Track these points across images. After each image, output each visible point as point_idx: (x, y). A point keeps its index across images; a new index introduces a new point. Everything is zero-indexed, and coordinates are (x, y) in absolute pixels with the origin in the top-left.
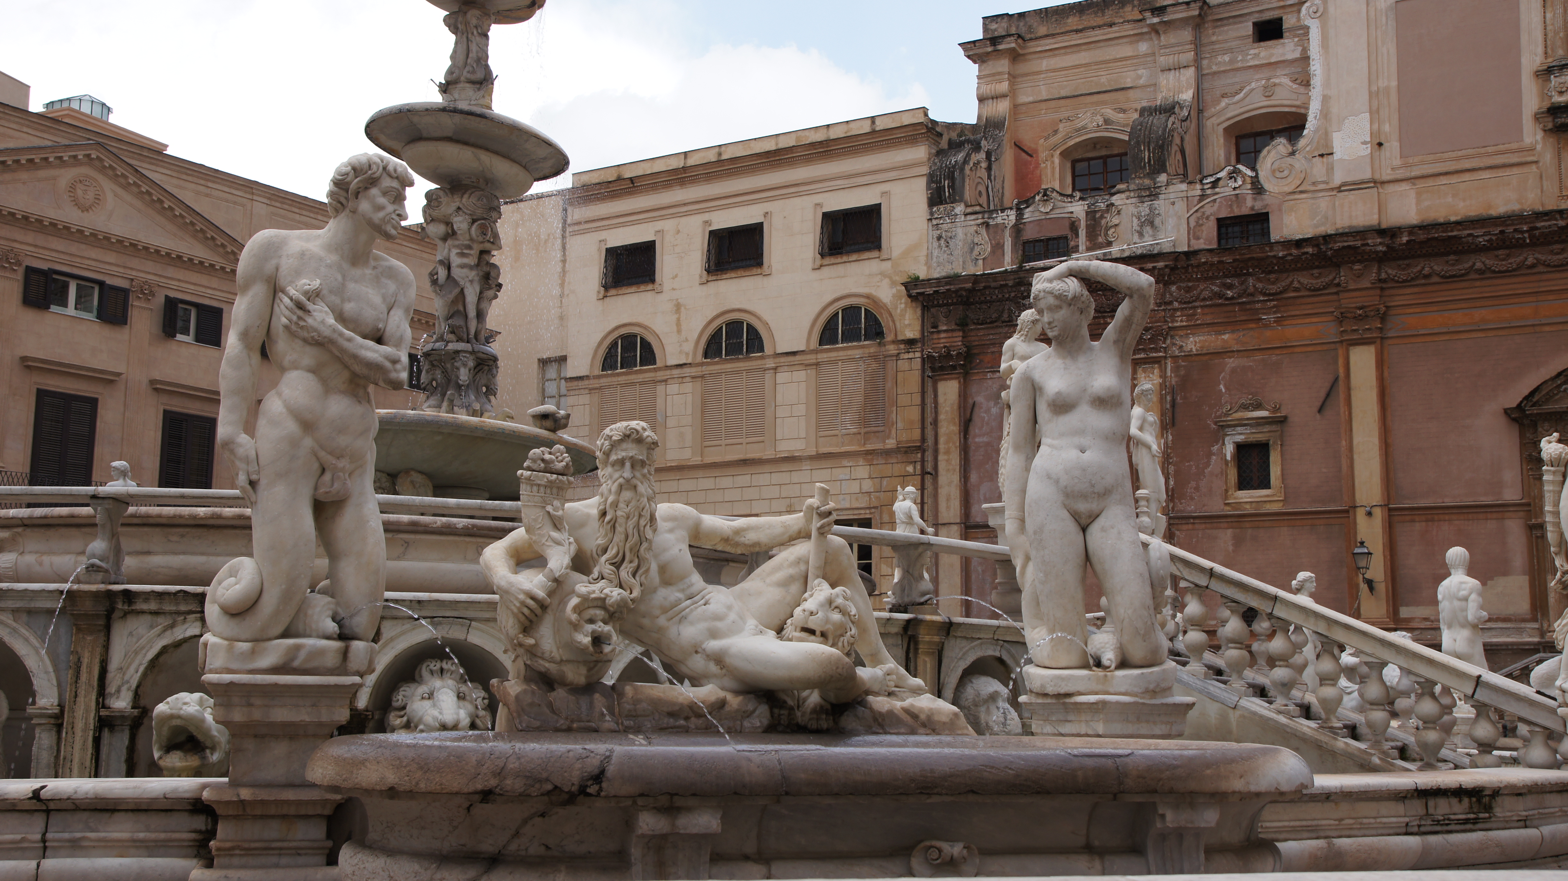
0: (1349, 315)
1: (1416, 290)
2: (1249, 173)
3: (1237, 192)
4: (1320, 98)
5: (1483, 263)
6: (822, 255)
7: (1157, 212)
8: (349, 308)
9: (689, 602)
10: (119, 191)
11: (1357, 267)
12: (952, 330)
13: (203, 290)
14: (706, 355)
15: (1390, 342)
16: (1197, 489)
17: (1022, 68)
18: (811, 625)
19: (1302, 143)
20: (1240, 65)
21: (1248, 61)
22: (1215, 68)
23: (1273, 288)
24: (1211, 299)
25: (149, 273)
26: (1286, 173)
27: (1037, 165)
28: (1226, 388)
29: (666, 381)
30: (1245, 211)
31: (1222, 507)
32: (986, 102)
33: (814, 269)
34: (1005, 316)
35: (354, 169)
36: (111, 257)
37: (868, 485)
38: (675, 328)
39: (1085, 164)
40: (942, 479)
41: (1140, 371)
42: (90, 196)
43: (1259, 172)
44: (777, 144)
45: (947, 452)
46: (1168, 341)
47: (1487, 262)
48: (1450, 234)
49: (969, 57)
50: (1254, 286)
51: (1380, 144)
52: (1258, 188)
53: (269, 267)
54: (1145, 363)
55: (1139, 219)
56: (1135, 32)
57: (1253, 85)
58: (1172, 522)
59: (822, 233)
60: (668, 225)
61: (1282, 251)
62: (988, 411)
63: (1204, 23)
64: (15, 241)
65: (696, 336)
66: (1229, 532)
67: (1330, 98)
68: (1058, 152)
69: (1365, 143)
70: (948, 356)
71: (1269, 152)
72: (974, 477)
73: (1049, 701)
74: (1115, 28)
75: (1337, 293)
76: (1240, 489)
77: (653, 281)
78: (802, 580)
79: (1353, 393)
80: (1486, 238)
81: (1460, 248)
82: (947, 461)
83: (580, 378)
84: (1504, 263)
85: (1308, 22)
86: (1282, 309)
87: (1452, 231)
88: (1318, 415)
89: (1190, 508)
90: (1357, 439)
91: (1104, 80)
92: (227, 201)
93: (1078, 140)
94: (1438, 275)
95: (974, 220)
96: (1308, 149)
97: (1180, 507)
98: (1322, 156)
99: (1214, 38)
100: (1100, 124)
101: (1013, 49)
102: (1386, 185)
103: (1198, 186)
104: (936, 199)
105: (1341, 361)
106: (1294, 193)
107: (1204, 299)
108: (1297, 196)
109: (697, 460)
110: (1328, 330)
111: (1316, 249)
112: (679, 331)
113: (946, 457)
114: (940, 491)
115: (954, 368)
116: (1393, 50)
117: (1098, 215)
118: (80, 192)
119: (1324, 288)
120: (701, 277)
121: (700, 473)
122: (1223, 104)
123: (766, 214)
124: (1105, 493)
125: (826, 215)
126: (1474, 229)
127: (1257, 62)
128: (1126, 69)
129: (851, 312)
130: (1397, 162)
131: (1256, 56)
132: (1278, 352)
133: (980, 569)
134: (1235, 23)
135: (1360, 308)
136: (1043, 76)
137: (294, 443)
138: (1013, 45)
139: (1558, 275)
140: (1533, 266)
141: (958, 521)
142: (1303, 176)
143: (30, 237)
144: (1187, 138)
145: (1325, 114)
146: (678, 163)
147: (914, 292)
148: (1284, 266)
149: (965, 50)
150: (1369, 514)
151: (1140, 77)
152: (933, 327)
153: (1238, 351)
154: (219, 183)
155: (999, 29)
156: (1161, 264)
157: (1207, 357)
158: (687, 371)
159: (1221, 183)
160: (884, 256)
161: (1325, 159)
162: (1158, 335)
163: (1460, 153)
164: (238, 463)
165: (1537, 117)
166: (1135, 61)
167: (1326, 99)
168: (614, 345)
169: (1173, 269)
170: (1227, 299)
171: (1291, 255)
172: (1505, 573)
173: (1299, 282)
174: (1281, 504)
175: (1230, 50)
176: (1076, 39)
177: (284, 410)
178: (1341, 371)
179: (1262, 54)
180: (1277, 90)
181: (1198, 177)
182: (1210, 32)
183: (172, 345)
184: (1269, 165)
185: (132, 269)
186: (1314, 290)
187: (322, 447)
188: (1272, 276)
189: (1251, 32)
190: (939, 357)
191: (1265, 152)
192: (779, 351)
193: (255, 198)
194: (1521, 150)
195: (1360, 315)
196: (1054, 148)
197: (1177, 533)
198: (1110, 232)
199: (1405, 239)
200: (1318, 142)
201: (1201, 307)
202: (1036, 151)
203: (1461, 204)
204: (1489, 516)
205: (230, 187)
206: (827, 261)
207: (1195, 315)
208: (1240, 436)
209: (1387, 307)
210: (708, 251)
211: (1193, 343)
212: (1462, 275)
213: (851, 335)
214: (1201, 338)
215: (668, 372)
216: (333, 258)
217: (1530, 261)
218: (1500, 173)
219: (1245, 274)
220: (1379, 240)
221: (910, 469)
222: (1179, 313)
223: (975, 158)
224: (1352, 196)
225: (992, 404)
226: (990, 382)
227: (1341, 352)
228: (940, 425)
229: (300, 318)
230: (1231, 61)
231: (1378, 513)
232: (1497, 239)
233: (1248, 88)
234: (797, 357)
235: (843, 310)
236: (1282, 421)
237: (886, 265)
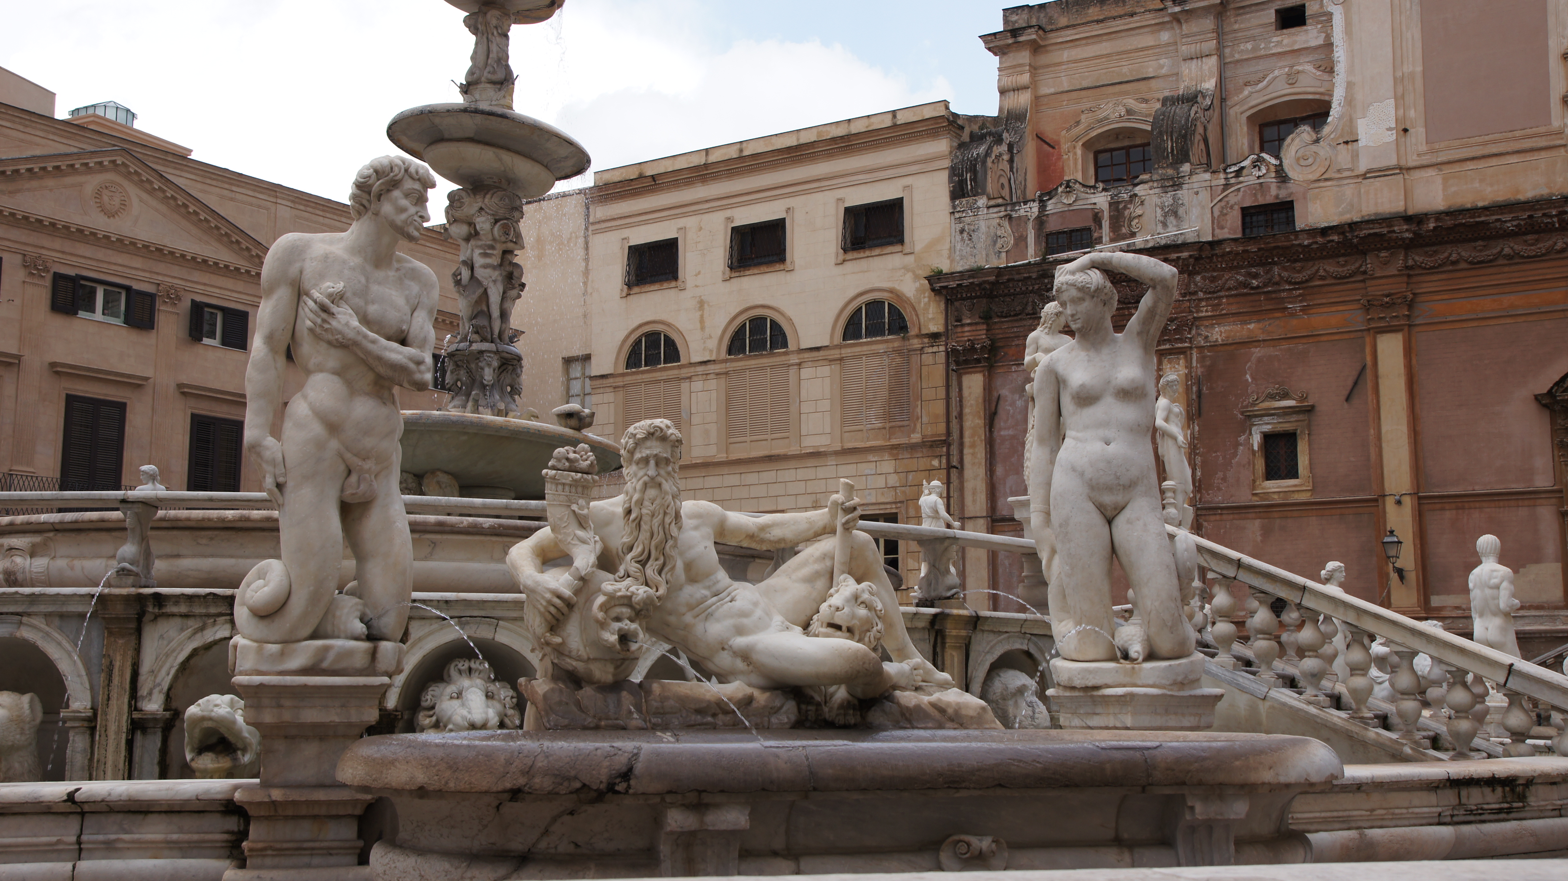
0: (1375, 303)
1: (1443, 276)
2: (1273, 161)
3: (1261, 181)
4: (1344, 85)
5: (1512, 248)
6: (845, 250)
7: (1181, 202)
8: (373, 310)
9: (715, 599)
10: (145, 196)
11: (1383, 254)
12: (976, 324)
13: (229, 293)
14: (730, 352)
15: (1418, 329)
16: (1224, 479)
17: (1043, 59)
18: (838, 621)
19: (1326, 130)
20: (1262, 53)
21: (1270, 49)
22: (1237, 56)
23: (1299, 277)
24: (1236, 289)
25: (175, 278)
26: (1310, 161)
27: (1060, 156)
28: (1252, 378)
29: (690, 378)
30: (1269, 199)
31: (1250, 497)
32: (1007, 94)
33: (836, 264)
34: (1029, 309)
35: (376, 171)
36: (137, 262)
37: (893, 480)
38: (698, 326)
39: (1108, 155)
40: (968, 473)
41: (1165, 361)
42: (117, 202)
43: (1284, 161)
44: (798, 140)
45: (973, 446)
46: (1194, 332)
47: (1516, 247)
48: (1478, 220)
49: (989, 49)
50: (1279, 275)
51: (1405, 130)
52: (1282, 176)
53: (293, 270)
54: (1170, 354)
55: (1162, 209)
56: (1157, 21)
57: (1276, 73)
58: (1199, 513)
59: (844, 228)
60: (690, 222)
61: (1308, 239)
62: (1013, 404)
63: (1226, 11)
64: (43, 248)
65: (719, 332)
66: (1257, 522)
67: (1354, 84)
68: (1080, 143)
69: (1390, 129)
70: (972, 349)
71: (1293, 140)
72: (999, 470)
73: (1077, 694)
74: (1136, 18)
75: (1363, 281)
76: (1268, 479)
77: (675, 278)
78: (828, 576)
79: (1381, 381)
80: (1515, 223)
81: (1488, 233)
82: (973, 454)
83: (603, 377)
84: (1532, 248)
85: (1331, 8)
86: (1308, 298)
87: (1479, 217)
88: (1346, 405)
89: (1218, 498)
90: (1385, 428)
91: (1126, 70)
92: (251, 205)
93: (1100, 131)
94: (1466, 261)
95: (997, 212)
96: (1332, 136)
97: (1207, 498)
98: (1346, 143)
99: (1236, 27)
100: (1122, 114)
101: (1034, 41)
102: (1412, 172)
103: (1222, 176)
104: (958, 192)
105: (1368, 350)
106: (1318, 180)
107: (1229, 289)
108: (1322, 184)
109: (722, 457)
110: (1356, 318)
111: (1341, 237)
112: (703, 328)
113: (971, 451)
114: (966, 484)
115: (978, 361)
116: (1418, 35)
117: (1121, 206)
118: (106, 198)
119: (1351, 276)
120: (724, 273)
121: (725, 470)
122: (1246, 93)
123: (788, 210)
124: (1130, 486)
125: (848, 211)
126: (1502, 214)
127: (1280, 50)
128: (1147, 59)
129: (875, 307)
130: (1423, 148)
131: (1279, 43)
132: (1304, 340)
133: (1007, 562)
134: (1257, 11)
135: (1387, 296)
136: (1064, 67)
137: (320, 445)
138: (1034, 37)
141: (985, 514)
142: (1327, 163)
143: (57, 244)
144: (1210, 127)
145: (1349, 101)
146: (700, 160)
147: (937, 286)
148: (1309, 255)
149: (986, 42)
150: (1399, 502)
151: (1162, 67)
152: (957, 321)
153: (1264, 341)
154: (243, 187)
155: (1020, 20)
156: (1185, 254)
157: (1233, 347)
158: (711, 368)
159: (1245, 172)
160: (907, 250)
161: (1350, 146)
162: (1183, 326)
163: (1487, 138)
164: (264, 466)
165: (1565, 100)
166: (1157, 50)
167: (1350, 86)
168: (638, 342)
169: (1197, 259)
170: (1252, 288)
171: (1316, 243)
172: (1538, 561)
173: (1325, 270)
174: (1309, 494)
175: (1253, 38)
176: (1097, 30)
177: (310, 413)
178: (1369, 359)
179: (1285, 42)
180: (1301, 77)
181: (1222, 166)
182: (1232, 20)
183: (198, 349)
184: (1293, 153)
185: (158, 274)
186: (1339, 279)
187: (348, 449)
188: (1298, 265)
189: (1273, 20)
190: (963, 350)
191: (1289, 139)
192: (803, 346)
193: (279, 201)
194: (1549, 134)
195: (1387, 303)
196: (1076, 139)
197: (1205, 524)
198: (1133, 223)
199: (1432, 225)
200: (1343, 129)
201: (1227, 296)
202: (1058, 143)
203: (1489, 189)
204: (1520, 503)
205: (254, 191)
206: (850, 255)
207: (1221, 305)
208: (1267, 426)
209: (1414, 294)
210: (731, 247)
211: (1218, 333)
212: (1491, 261)
213: (875, 330)
214: (1227, 328)
215: (692, 369)
216: (356, 261)
217: (1560, 245)
218: (1528, 157)
219: (1270, 263)
220: (1405, 227)
221: (936, 463)
222: (1204, 304)
223: (996, 150)
224: (1378, 183)
225: (1017, 397)
226: (1015, 375)
227: (1368, 340)
228: (965, 418)
229: (324, 321)
230: (1254, 49)
231: (1407, 501)
232: (1525, 224)
233: (1271, 76)
234: (822, 353)
235: (866, 305)
236: (1310, 410)
237: (909, 259)
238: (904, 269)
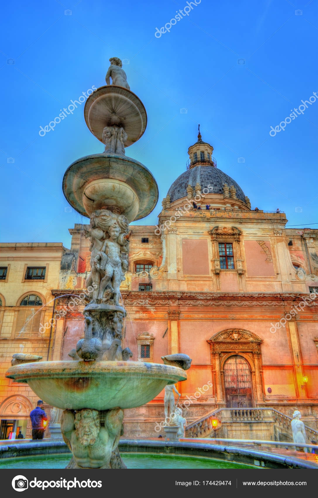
0: (171, 312)
1: (187, 308)
2: (148, 273)
3: (144, 278)
5: (202, 303)
6: (25, 279)
11: (174, 300)
12: (64, 305)
15: (180, 320)
19: (160, 268)
20: (138, 247)
21: (141, 246)
23: (153, 303)
24: (137, 304)
26: (157, 274)
27: (85, 263)
28: (139, 329)
30: (146, 282)
32: (73, 245)
33: (22, 283)
40: (55, 350)
43: (150, 273)
45: (58, 341)
49: (70, 233)
50: (148, 302)
51: (179, 271)
52: (150, 277)
59: (26, 272)
61: (156, 294)
62: (72, 330)
69: (176, 270)
72: (65, 350)
75: (169, 306)
76: (141, 358)
79: (172, 333)
80: (203, 297)
81: (197, 299)
82: (57, 344)
84: (206, 304)
85: (163, 240)
86: (155, 309)
88: (163, 339)
90: (172, 346)
94: (192, 305)
95: (73, 275)
96: (162, 269)
98: (165, 272)
102: (180, 281)
103: (135, 275)
104: (63, 268)
105: (169, 325)
107: (135, 304)
108: (159, 281)
110: (166, 316)
111: (164, 295)
114: (54, 353)
119: (165, 305)
122: (133, 256)
123: (9, 265)
125: (28, 267)
126: (201, 295)
129: (32, 297)
130: (183, 276)
132: (153, 320)
134: (138, 237)
135: (174, 311)
138: (83, 232)
139: (217, 308)
140: (212, 305)
142: (161, 276)
145: (166, 262)
147: (54, 293)
148: (156, 298)
149: (69, 231)
152: (58, 304)
153: (143, 319)
155: (79, 227)
156: (125, 294)
157: (135, 320)
159: (141, 275)
160: (45, 282)
163: (196, 276)
165: (212, 270)
167: (166, 258)
169: (128, 295)
170: (141, 305)
171: (158, 295)
173: (159, 302)
178: (169, 327)
179: (144, 246)
180: (147, 254)
184: (153, 272)
186: (163, 305)
188: (153, 300)
189: (141, 240)
191: (152, 269)
192: (6, 306)
194: (209, 277)
195: (174, 313)
199: (186, 295)
200: (164, 268)
201: (134, 306)
202: (85, 260)
203: (197, 288)
206: (27, 281)
207: (132, 308)
208: (142, 343)
209: (180, 311)
212: (197, 305)
213: (31, 304)
214: (134, 315)
217: (212, 304)
218: (205, 282)
219: (146, 299)
220: (179, 294)
221: (45, 346)
222: (128, 307)
224: (173, 282)
226: (73, 321)
227: (169, 321)
228: (56, 333)
230: (136, 246)
232: (205, 298)
233: (140, 253)
234: (13, 308)
235: (29, 296)
236: (153, 339)
237: (45, 284)
238: (43, 287)
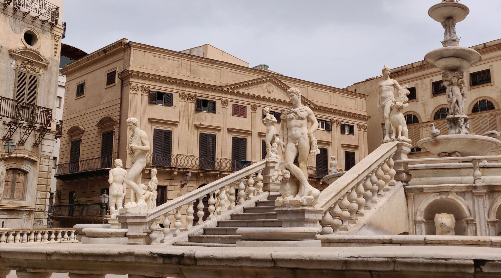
6: (471, 86)
14: (435, 118)
29: (422, 127)
33: (468, 90)
36: (276, 105)
42: (271, 89)
59: (470, 80)
60: (419, 82)
64: (255, 103)
65: (431, 113)
77: (416, 98)
92: (302, 87)
112: (425, 112)
118: (268, 89)
120: (431, 96)
125: (471, 74)
129: (482, 102)
143: (258, 102)
158: (429, 123)
160: (492, 85)
185: (281, 108)
193: (308, 86)
206: (472, 88)
210: (433, 89)
213: (483, 109)
215: (423, 124)
235: (479, 102)
237: (493, 87)
238: (492, 90)
